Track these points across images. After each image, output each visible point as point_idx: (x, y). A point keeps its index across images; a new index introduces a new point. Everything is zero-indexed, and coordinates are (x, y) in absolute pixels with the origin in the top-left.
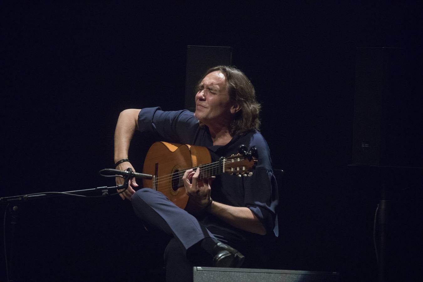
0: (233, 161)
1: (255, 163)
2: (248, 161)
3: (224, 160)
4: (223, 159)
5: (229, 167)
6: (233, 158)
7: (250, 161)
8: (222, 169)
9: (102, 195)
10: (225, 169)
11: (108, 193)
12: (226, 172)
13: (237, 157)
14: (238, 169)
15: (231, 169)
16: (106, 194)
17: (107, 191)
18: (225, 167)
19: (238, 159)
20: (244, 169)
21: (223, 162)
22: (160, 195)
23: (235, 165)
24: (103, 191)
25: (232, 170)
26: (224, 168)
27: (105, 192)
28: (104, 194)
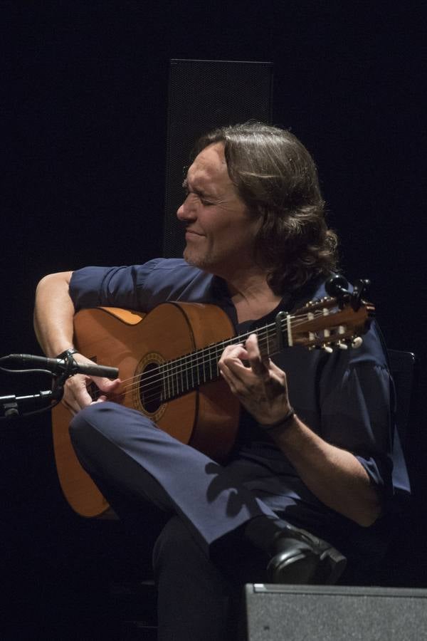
0: (311, 317)
1: (369, 315)
2: (352, 310)
3: (289, 317)
4: (284, 316)
5: (302, 331)
6: (312, 310)
7: (356, 310)
8: (287, 338)
9: (4, 415)
10: (294, 338)
11: (16, 410)
12: (294, 344)
13: (321, 307)
14: (327, 334)
15: (308, 336)
16: (14, 414)
17: (16, 405)
18: (292, 334)
19: (325, 310)
20: (342, 330)
21: (286, 322)
22: (136, 419)
23: (317, 327)
24: (6, 406)
25: (312, 337)
26: (290, 336)
27: (12, 409)
28: (10, 412)
